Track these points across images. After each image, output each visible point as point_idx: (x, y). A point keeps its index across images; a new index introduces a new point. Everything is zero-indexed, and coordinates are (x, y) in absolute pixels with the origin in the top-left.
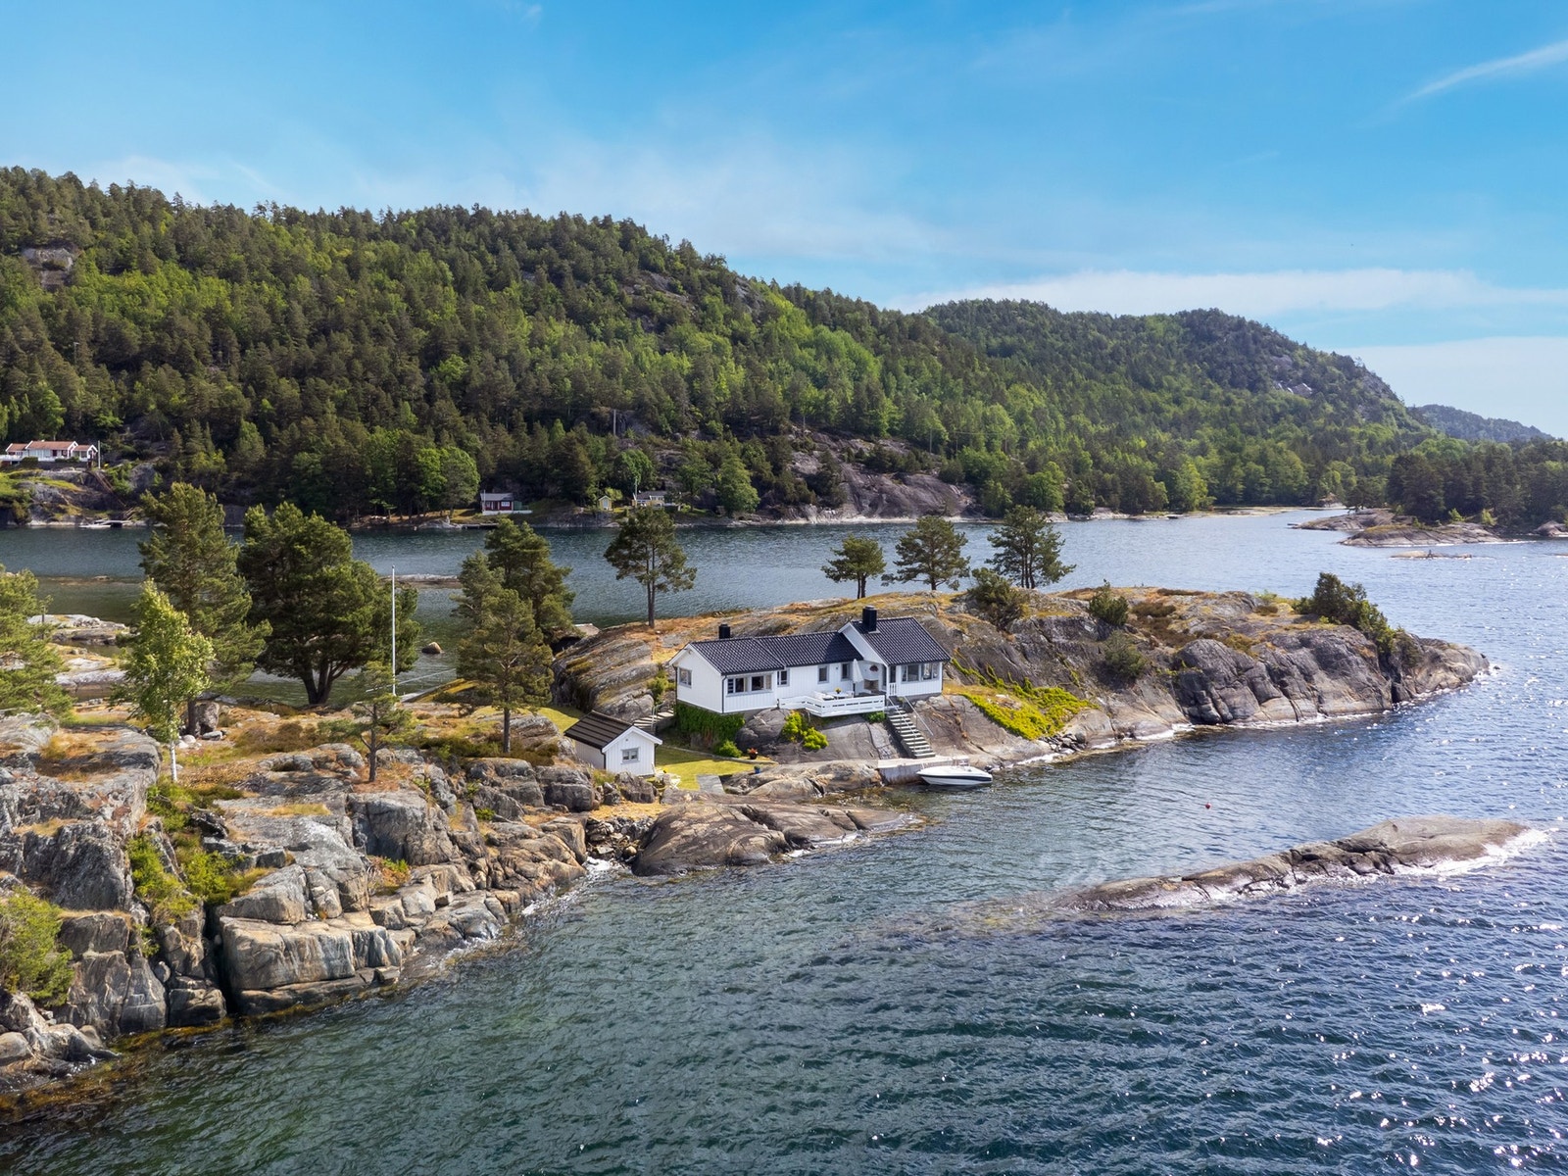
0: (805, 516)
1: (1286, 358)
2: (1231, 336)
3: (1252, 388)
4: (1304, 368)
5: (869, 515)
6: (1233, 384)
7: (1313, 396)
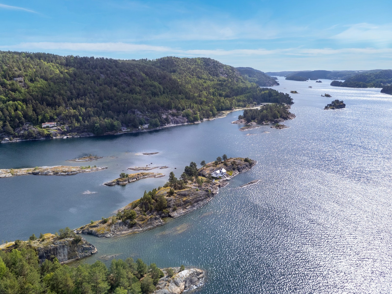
0: (166, 126)
1: (222, 69)
2: (213, 64)
3: (217, 76)
4: (225, 71)
5: (174, 124)
6: (214, 75)
7: (227, 77)
